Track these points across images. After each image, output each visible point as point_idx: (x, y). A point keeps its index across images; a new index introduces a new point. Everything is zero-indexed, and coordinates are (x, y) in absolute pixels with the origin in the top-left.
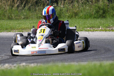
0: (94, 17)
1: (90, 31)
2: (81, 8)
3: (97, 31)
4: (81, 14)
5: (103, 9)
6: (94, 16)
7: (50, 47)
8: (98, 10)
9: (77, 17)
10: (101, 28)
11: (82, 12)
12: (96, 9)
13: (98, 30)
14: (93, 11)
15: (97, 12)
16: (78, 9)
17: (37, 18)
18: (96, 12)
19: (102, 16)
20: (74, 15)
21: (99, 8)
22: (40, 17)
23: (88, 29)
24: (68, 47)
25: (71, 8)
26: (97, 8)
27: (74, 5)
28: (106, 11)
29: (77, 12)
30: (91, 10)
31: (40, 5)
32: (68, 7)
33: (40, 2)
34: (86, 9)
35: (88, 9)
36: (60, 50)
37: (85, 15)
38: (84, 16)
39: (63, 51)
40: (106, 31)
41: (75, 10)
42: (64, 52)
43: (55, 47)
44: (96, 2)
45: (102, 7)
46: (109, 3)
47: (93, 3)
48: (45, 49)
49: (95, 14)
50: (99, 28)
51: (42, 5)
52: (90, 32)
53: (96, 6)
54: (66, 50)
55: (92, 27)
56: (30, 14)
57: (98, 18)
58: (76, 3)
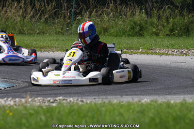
0: (129, 35)
1: (128, 53)
2: (112, 23)
3: (136, 53)
4: (112, 31)
5: (140, 25)
6: (128, 33)
7: (79, 75)
8: (133, 26)
9: (106, 34)
10: (141, 50)
11: (113, 27)
12: (130, 25)
13: (138, 52)
14: (127, 27)
15: (133, 28)
16: (108, 24)
17: (56, 33)
18: (131, 28)
19: (138, 34)
20: (103, 31)
21: (135, 23)
22: (59, 32)
23: (125, 50)
24: (102, 77)
25: (100, 22)
26: (132, 23)
27: (103, 19)
28: (143, 28)
29: (106, 28)
30: (124, 25)
31: (61, 17)
32: (96, 21)
33: (60, 13)
34: (118, 24)
35: (121, 25)
36: (91, 80)
37: (117, 32)
38: (115, 32)
39: (95, 82)
40: (147, 54)
41: (105, 25)
42: (97, 83)
43: (85, 76)
44: (131, 16)
45: (139, 22)
46: (147, 18)
47: (128, 17)
48: (72, 78)
49: (130, 31)
50: (139, 49)
51: (62, 18)
52: (127, 55)
53: (131, 21)
54: (100, 81)
55: (130, 48)
56: (47, 28)
57: (133, 36)
58: (105, 16)
